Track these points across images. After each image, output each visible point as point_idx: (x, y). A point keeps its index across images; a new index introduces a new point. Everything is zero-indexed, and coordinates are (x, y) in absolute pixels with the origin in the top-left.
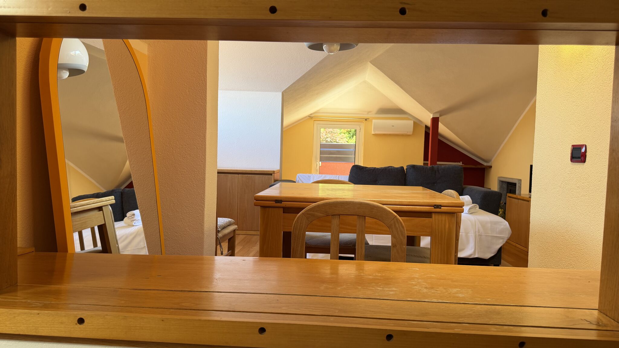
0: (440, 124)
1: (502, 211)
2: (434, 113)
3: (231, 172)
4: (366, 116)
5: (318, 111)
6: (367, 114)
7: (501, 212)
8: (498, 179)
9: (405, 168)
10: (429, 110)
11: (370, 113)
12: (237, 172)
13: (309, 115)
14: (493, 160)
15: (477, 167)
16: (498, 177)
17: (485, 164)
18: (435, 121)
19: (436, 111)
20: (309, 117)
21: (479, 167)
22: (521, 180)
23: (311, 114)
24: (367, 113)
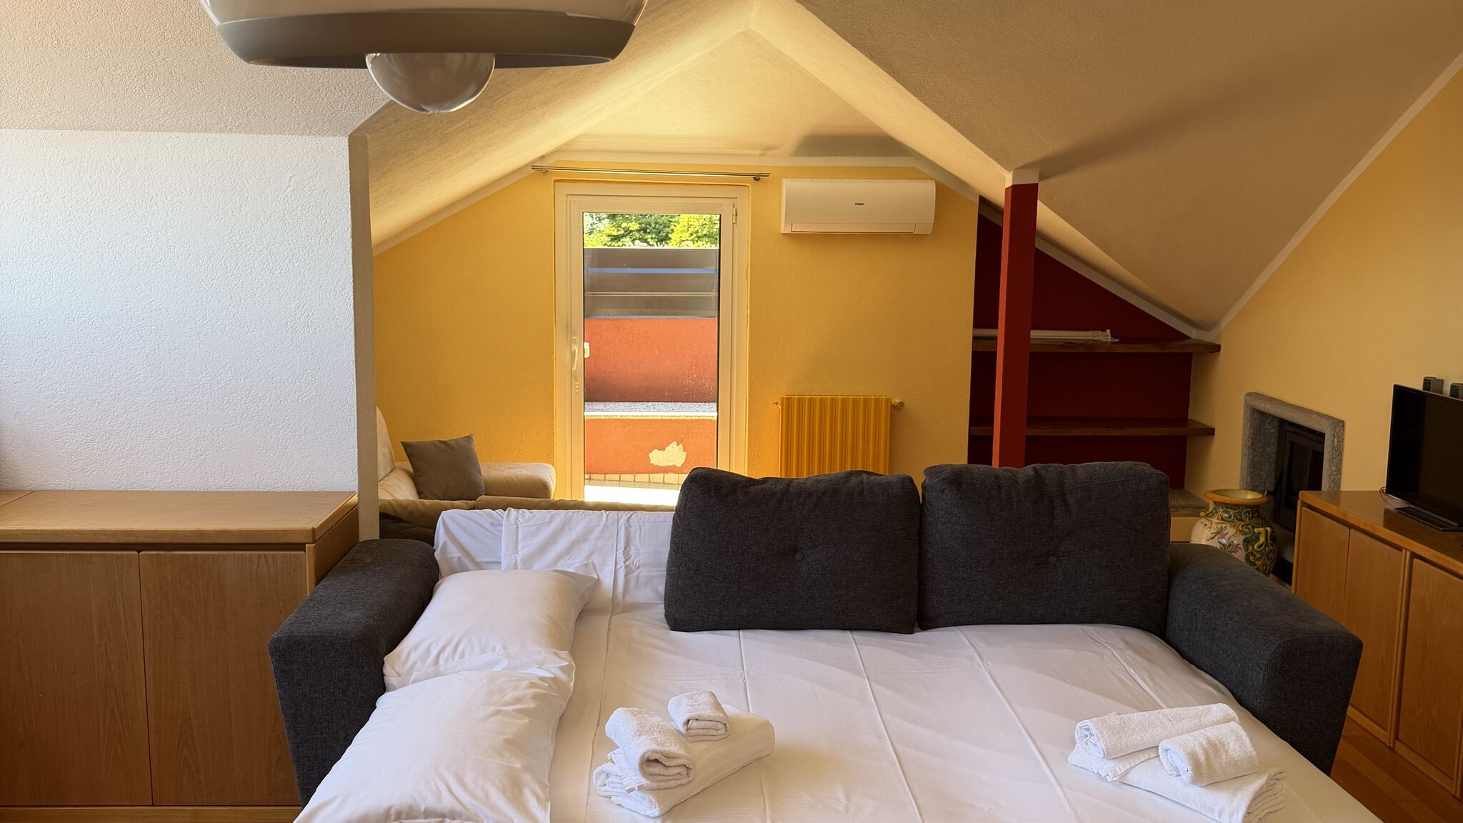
0: (1041, 207)
1: (1266, 531)
2: (1017, 171)
3: (103, 540)
4: (755, 164)
5: (567, 144)
6: (763, 155)
7: (1262, 540)
8: (1246, 404)
9: (919, 481)
10: (1000, 156)
11: (770, 152)
12: (132, 540)
13: (533, 161)
14: (1225, 322)
15: (1166, 351)
16: (1249, 394)
17: (1193, 334)
18: (1024, 196)
19: (1028, 160)
20: (534, 167)
21: (1174, 348)
22: (1340, 424)
23: (542, 157)
24: (758, 152)
